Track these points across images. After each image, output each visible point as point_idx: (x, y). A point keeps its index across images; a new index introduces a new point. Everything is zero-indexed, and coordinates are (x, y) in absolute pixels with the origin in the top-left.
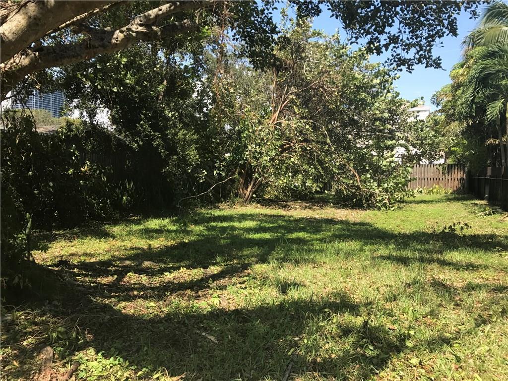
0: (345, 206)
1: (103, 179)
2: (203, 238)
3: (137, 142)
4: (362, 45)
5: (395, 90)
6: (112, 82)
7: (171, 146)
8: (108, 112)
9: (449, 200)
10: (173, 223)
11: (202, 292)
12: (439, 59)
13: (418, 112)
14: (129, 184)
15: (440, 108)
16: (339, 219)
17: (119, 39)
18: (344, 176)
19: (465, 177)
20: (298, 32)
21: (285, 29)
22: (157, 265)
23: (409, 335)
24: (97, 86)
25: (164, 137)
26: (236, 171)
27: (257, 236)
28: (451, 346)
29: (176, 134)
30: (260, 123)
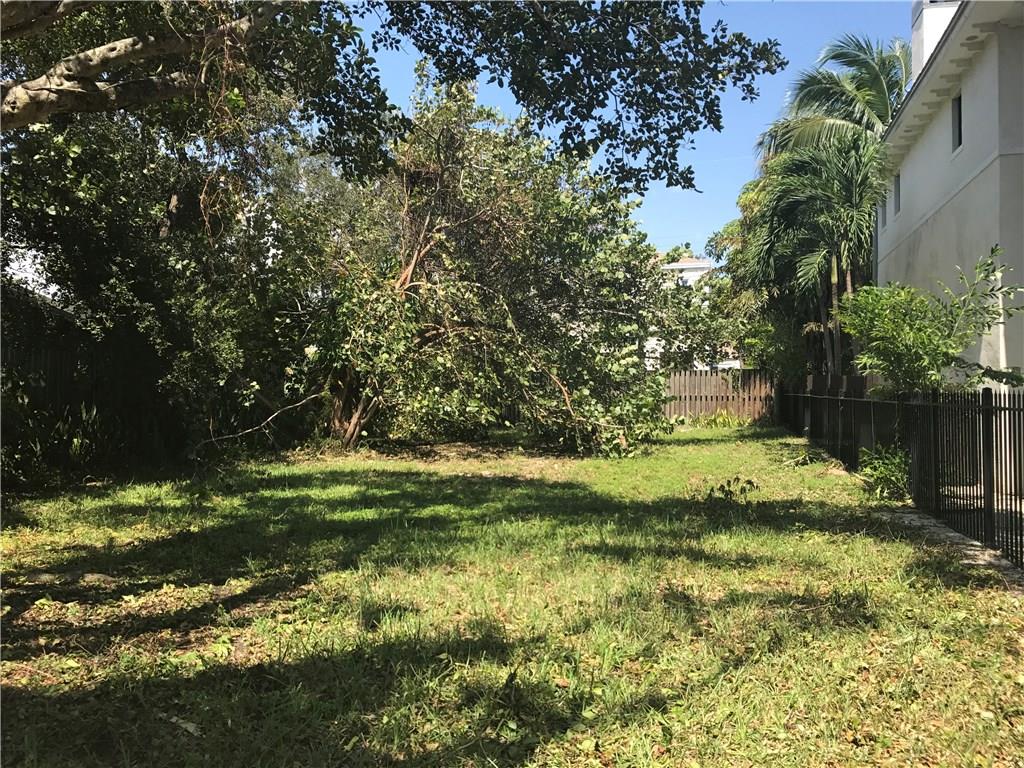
0: (545, 452)
1: (20, 401)
2: (233, 523)
3: (100, 321)
4: (550, 138)
5: (638, 228)
6: (46, 194)
7: (179, 331)
8: (35, 257)
9: (742, 437)
10: (178, 494)
11: (197, 632)
12: (689, 170)
13: (681, 271)
14: (89, 411)
15: (723, 262)
16: (529, 476)
17: (18, 104)
18: (541, 392)
19: (773, 395)
20: (449, 109)
21: (423, 101)
22: (114, 582)
23: (592, 696)
24: (11, 201)
25: (163, 313)
26: (325, 383)
27: (349, 515)
28: (665, 711)
29: (190, 306)
30: (375, 285)
